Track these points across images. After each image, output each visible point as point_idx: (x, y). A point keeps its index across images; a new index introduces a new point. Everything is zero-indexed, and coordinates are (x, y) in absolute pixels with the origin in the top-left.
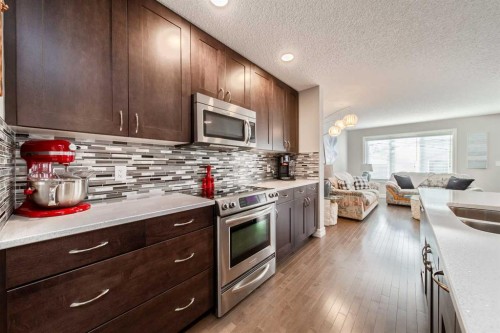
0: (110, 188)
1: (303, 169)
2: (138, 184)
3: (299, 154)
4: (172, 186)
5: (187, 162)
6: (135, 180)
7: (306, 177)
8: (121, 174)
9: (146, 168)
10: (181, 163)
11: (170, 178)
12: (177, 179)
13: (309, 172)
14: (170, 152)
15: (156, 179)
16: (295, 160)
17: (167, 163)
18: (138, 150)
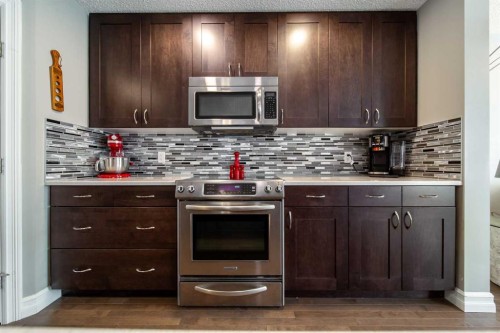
0: (155, 168)
1: (425, 158)
2: (173, 167)
3: (416, 129)
4: (201, 171)
5: (214, 149)
6: (170, 163)
7: (431, 173)
8: (162, 158)
9: (178, 153)
10: (208, 149)
11: (197, 163)
12: (204, 165)
13: (438, 162)
14: (198, 140)
15: (186, 163)
16: (409, 142)
17: (196, 149)
18: (173, 140)
